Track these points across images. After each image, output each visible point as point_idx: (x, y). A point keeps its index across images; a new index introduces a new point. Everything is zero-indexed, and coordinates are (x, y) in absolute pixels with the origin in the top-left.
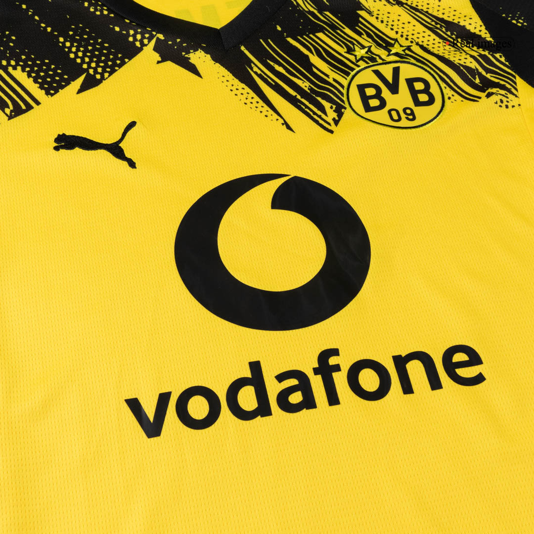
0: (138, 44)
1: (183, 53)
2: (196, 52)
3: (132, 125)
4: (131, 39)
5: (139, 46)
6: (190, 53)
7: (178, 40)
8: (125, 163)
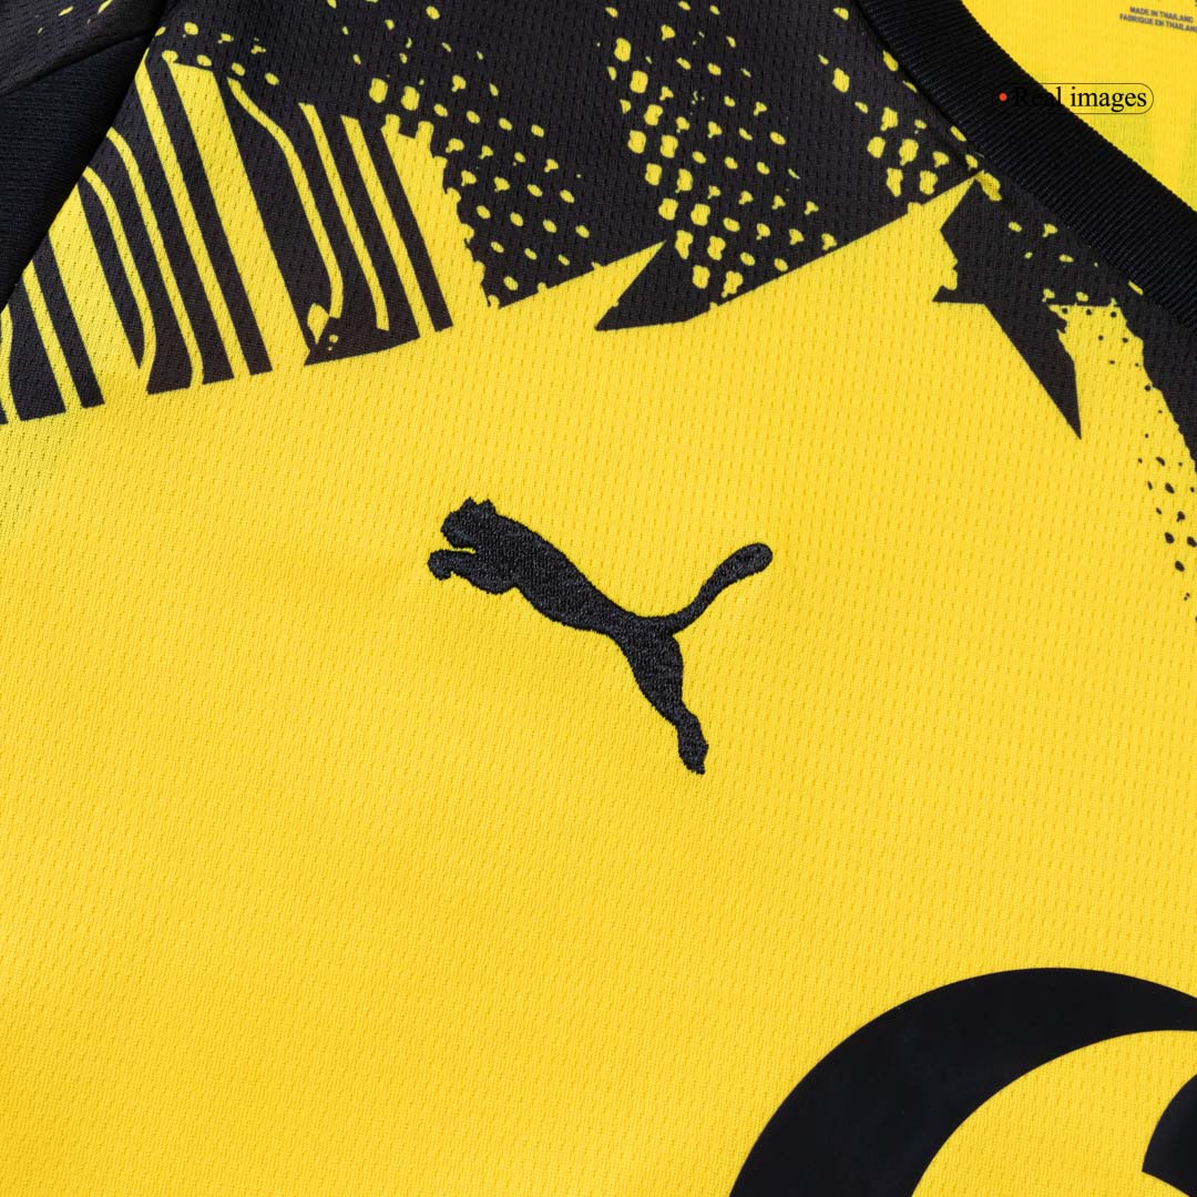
0: (894, 180)
1: (1049, 294)
2: (1098, 311)
3: (751, 560)
4: (876, 147)
5: (897, 191)
6: (1073, 301)
7: (1050, 229)
8: (668, 734)
